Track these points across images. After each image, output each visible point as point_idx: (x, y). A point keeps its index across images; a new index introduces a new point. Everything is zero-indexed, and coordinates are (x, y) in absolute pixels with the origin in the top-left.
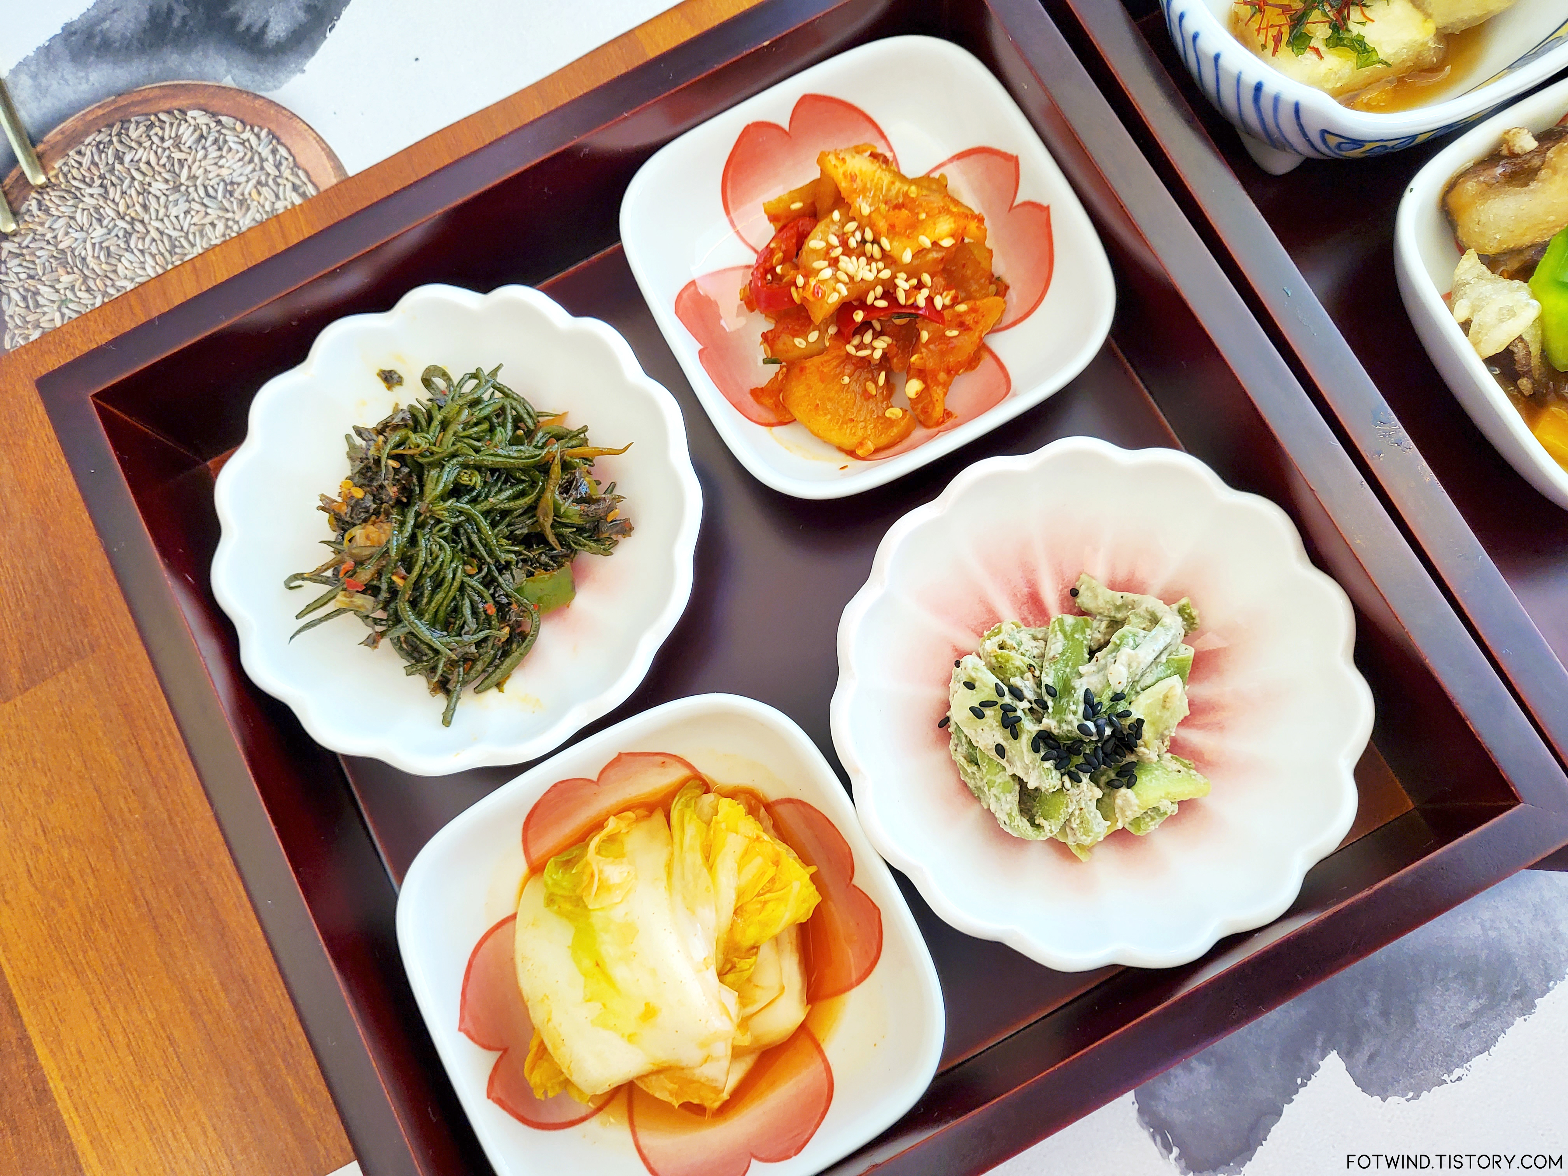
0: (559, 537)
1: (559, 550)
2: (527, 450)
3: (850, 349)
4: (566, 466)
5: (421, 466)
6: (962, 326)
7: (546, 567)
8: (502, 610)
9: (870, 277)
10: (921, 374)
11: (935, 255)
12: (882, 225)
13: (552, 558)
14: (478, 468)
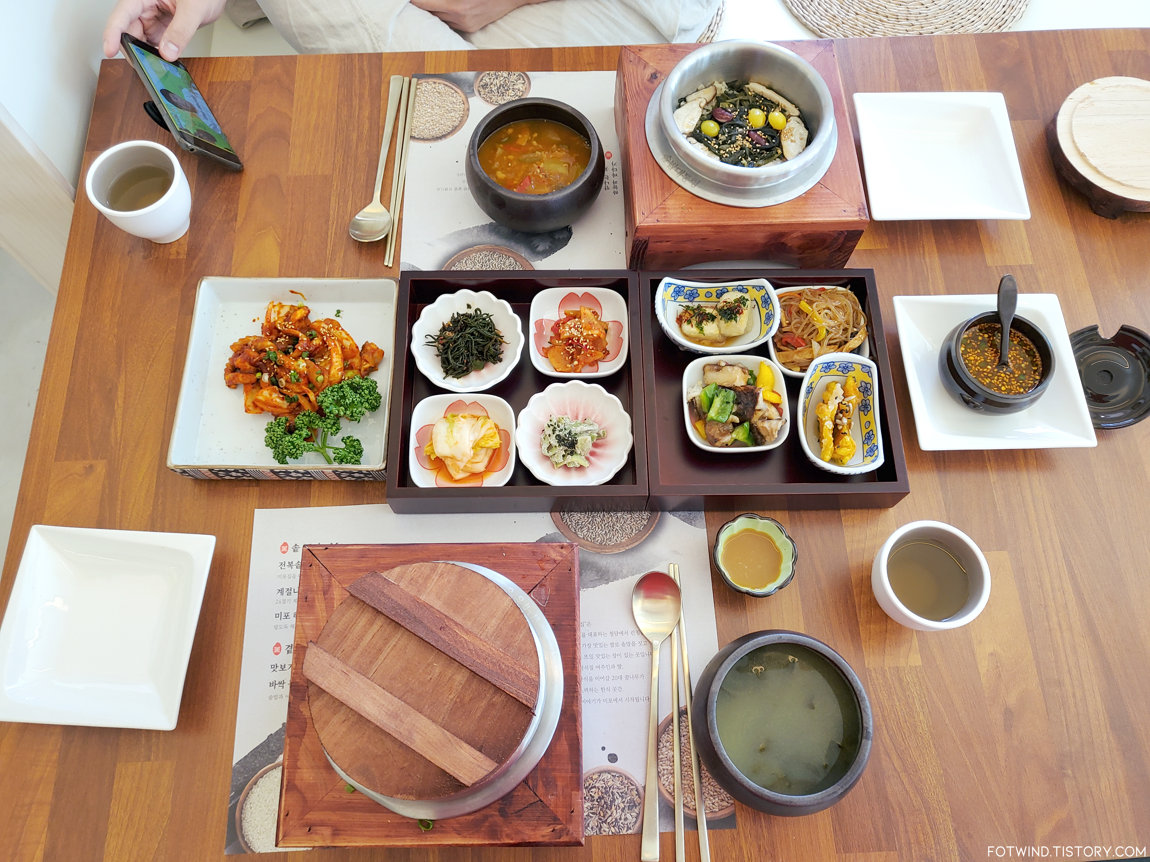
0: (486, 355)
1: (485, 357)
2: (489, 334)
3: (566, 348)
4: (496, 341)
5: (467, 326)
6: (591, 355)
7: (480, 360)
8: (467, 362)
9: (576, 334)
10: (578, 361)
11: (591, 337)
12: (584, 326)
13: (483, 359)
14: (478, 332)
